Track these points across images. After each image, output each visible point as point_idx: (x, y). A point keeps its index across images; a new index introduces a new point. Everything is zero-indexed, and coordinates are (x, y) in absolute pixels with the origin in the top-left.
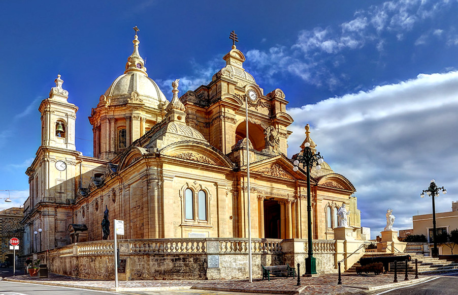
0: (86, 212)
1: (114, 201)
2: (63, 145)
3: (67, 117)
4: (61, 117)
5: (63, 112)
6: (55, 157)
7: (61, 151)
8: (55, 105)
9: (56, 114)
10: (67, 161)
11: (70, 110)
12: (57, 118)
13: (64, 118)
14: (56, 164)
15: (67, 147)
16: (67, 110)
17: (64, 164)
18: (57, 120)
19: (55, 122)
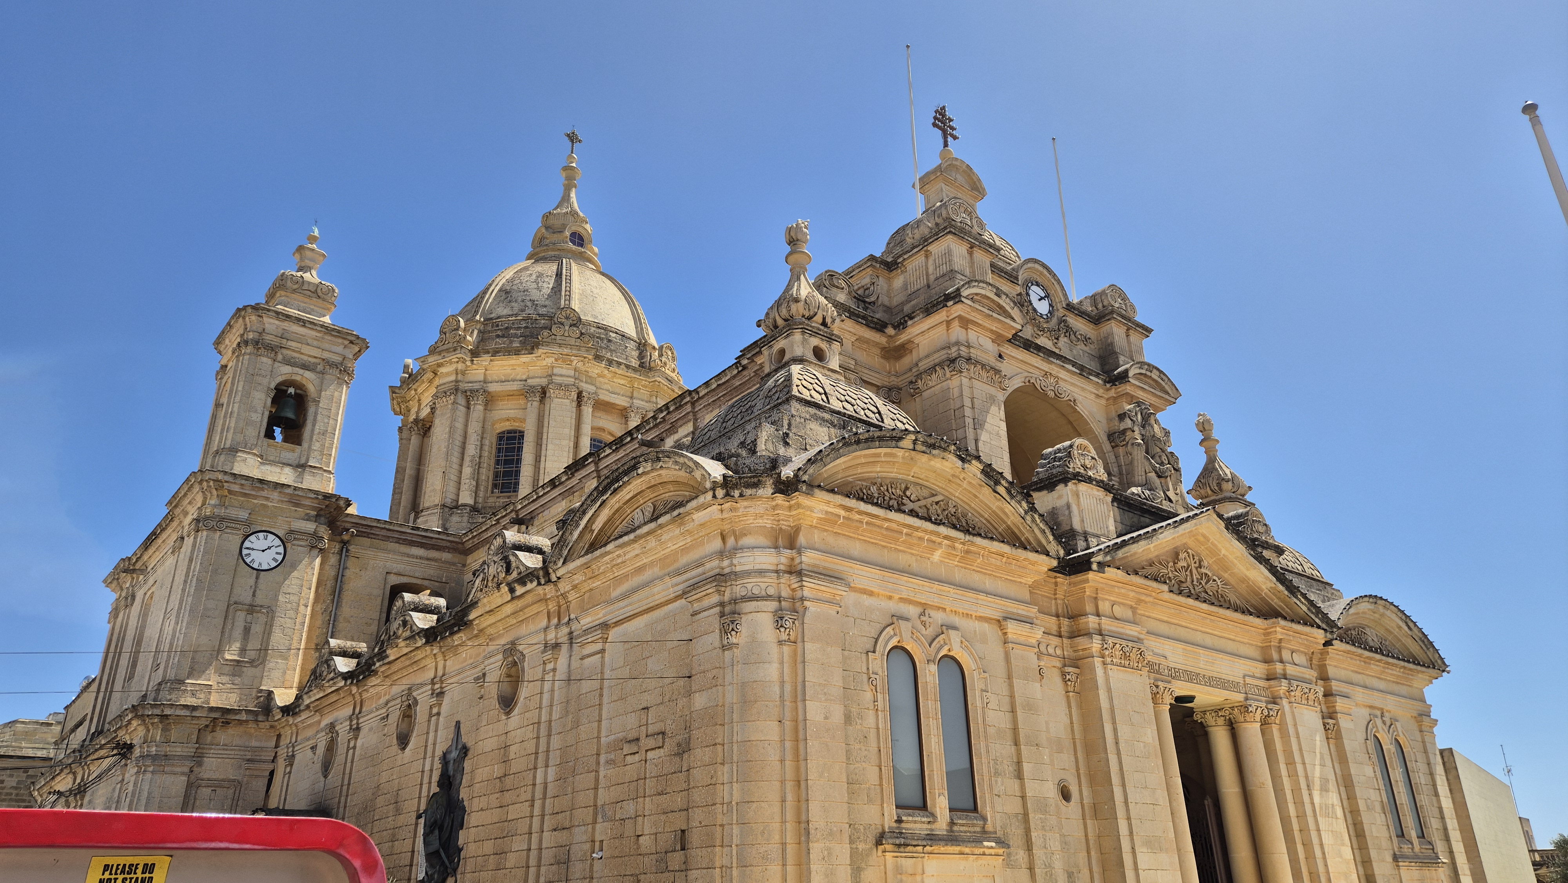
0: (341, 749)
1: (508, 702)
2: (287, 470)
3: (322, 373)
4: (301, 371)
5: (310, 353)
6: (243, 515)
7: (275, 495)
8: (286, 325)
9: (280, 357)
10: (291, 532)
11: (336, 350)
12: (285, 372)
13: (308, 374)
14: (247, 544)
15: (301, 476)
16: (326, 346)
17: (277, 542)
18: (280, 379)
19: (273, 386)
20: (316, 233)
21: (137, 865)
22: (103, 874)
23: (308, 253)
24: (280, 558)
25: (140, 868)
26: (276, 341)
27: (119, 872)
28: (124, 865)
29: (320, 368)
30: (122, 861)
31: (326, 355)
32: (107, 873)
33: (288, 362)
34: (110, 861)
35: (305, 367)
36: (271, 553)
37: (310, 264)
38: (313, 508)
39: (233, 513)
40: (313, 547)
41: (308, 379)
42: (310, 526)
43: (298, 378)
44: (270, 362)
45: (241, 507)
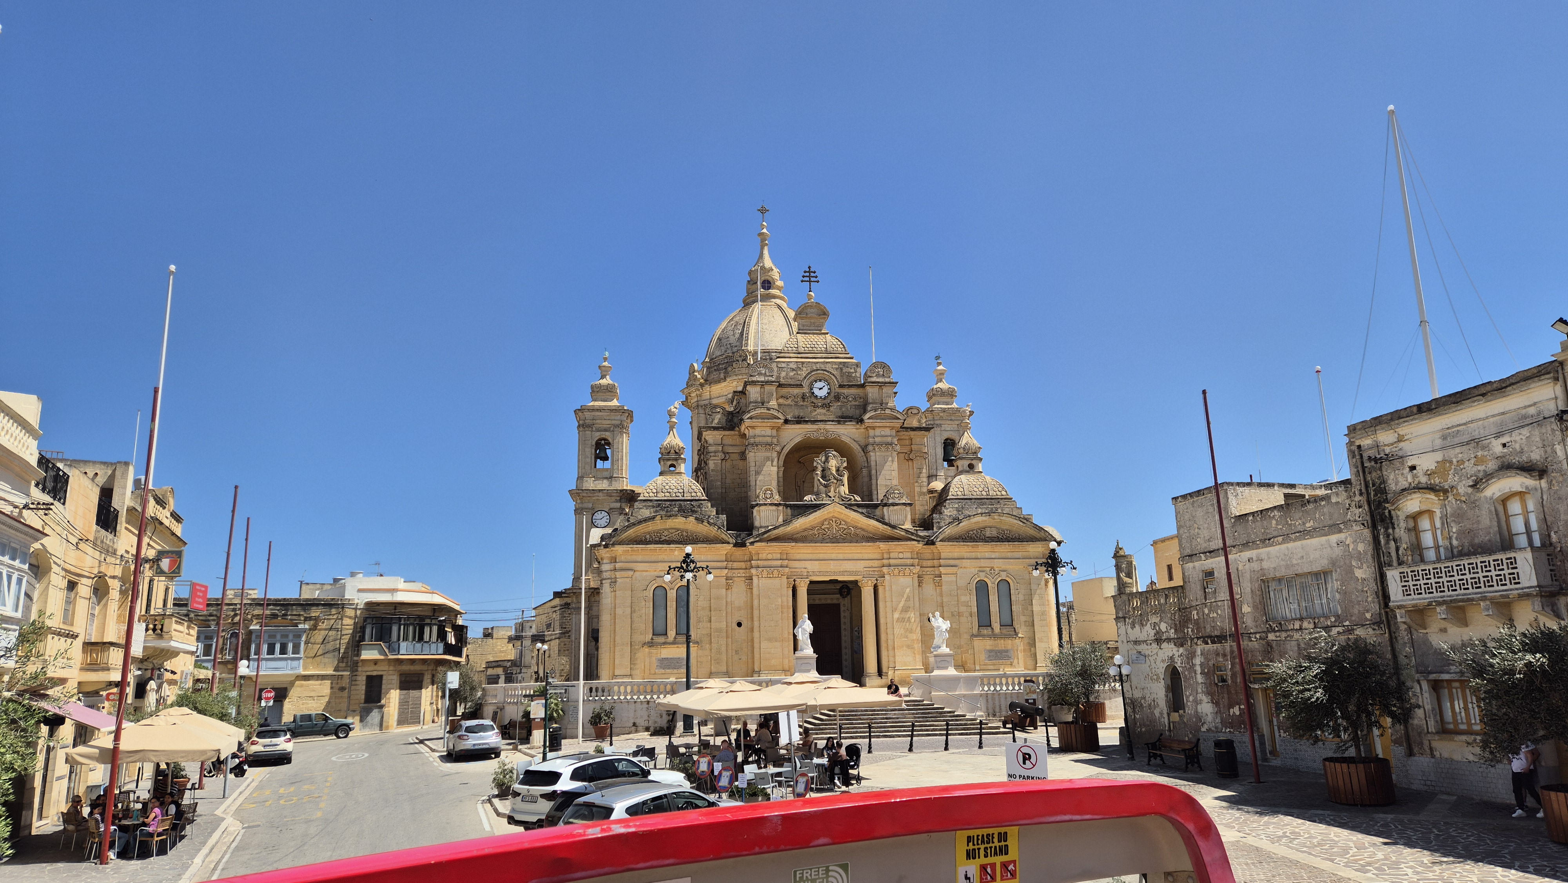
2: (605, 481)
3: (613, 431)
4: (604, 433)
5: (606, 423)
6: (590, 505)
7: (601, 494)
8: (593, 413)
9: (594, 429)
10: (611, 509)
11: (617, 418)
12: (597, 435)
13: (607, 433)
14: (594, 517)
15: (610, 484)
16: (613, 418)
17: (606, 514)
18: (596, 439)
19: (594, 443)
20: (607, 354)
21: (993, 834)
22: (968, 845)
23: (603, 368)
24: (608, 521)
25: (996, 836)
26: (591, 422)
27: (980, 842)
28: (983, 836)
29: (612, 429)
30: (980, 832)
31: (613, 422)
32: (971, 844)
33: (598, 430)
34: (971, 833)
35: (606, 430)
36: (605, 520)
37: (605, 373)
38: (618, 496)
39: (585, 505)
40: (621, 514)
41: (607, 435)
42: (618, 505)
43: (604, 436)
44: (590, 432)
45: (589, 502)
